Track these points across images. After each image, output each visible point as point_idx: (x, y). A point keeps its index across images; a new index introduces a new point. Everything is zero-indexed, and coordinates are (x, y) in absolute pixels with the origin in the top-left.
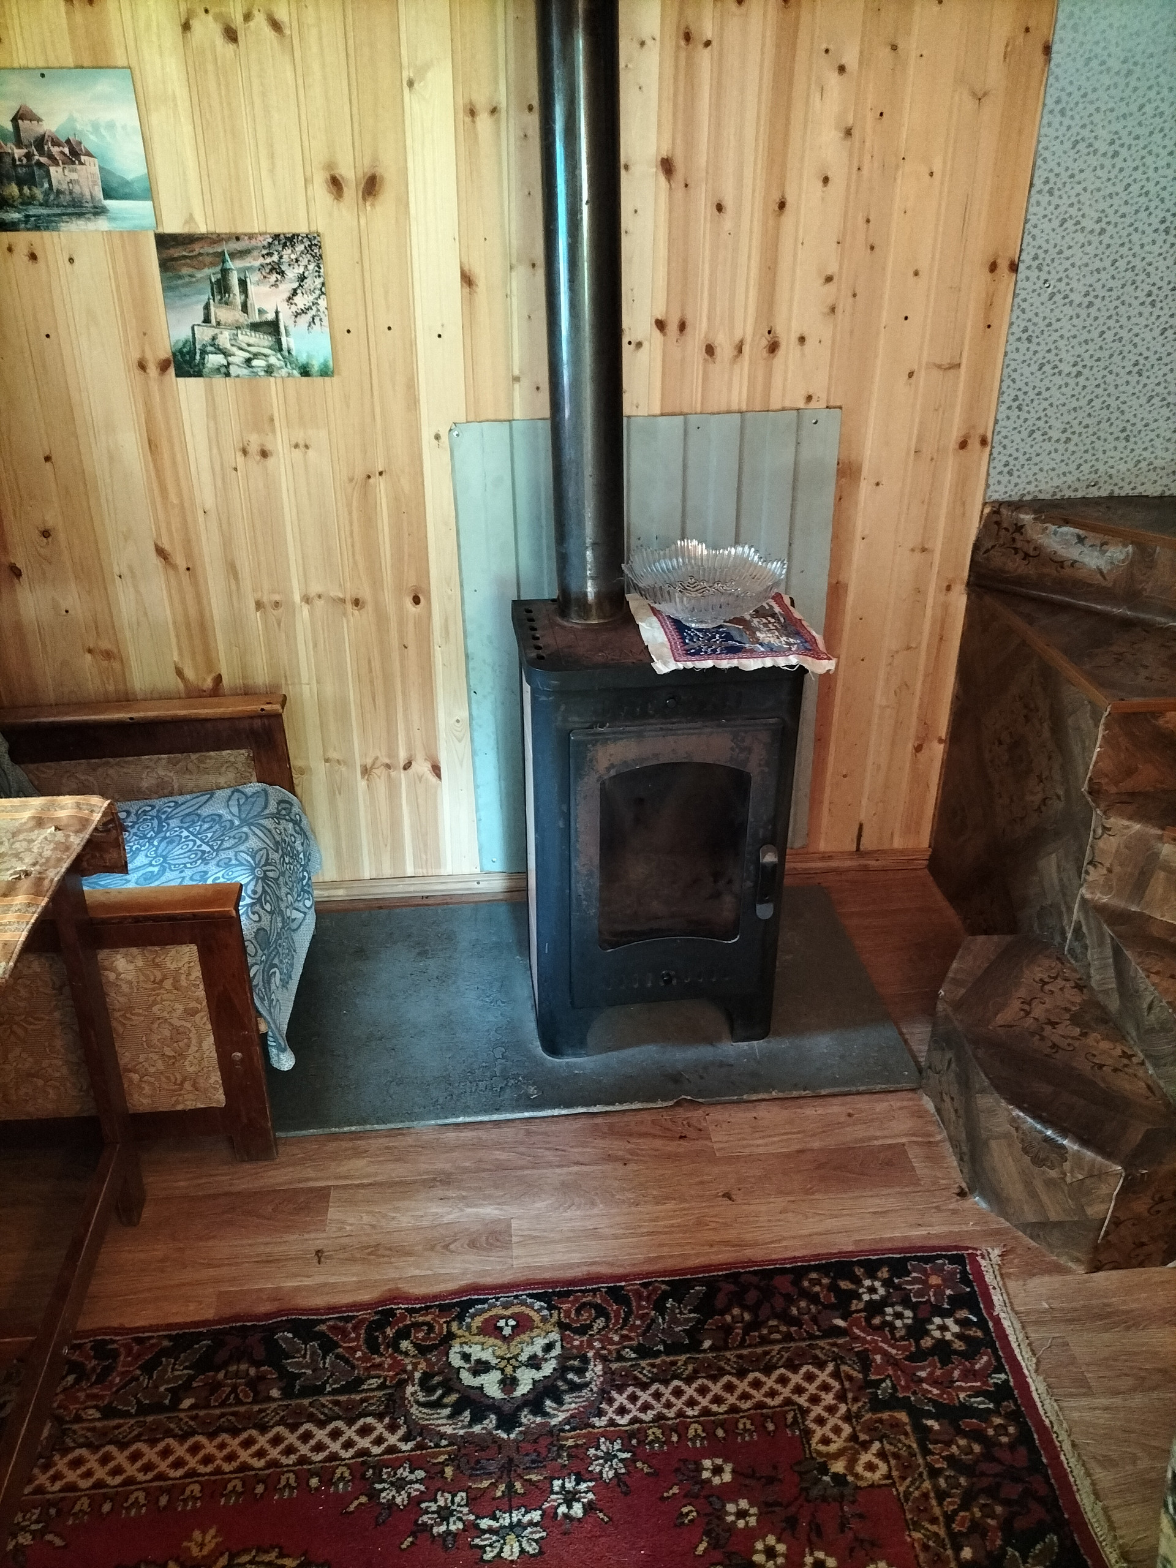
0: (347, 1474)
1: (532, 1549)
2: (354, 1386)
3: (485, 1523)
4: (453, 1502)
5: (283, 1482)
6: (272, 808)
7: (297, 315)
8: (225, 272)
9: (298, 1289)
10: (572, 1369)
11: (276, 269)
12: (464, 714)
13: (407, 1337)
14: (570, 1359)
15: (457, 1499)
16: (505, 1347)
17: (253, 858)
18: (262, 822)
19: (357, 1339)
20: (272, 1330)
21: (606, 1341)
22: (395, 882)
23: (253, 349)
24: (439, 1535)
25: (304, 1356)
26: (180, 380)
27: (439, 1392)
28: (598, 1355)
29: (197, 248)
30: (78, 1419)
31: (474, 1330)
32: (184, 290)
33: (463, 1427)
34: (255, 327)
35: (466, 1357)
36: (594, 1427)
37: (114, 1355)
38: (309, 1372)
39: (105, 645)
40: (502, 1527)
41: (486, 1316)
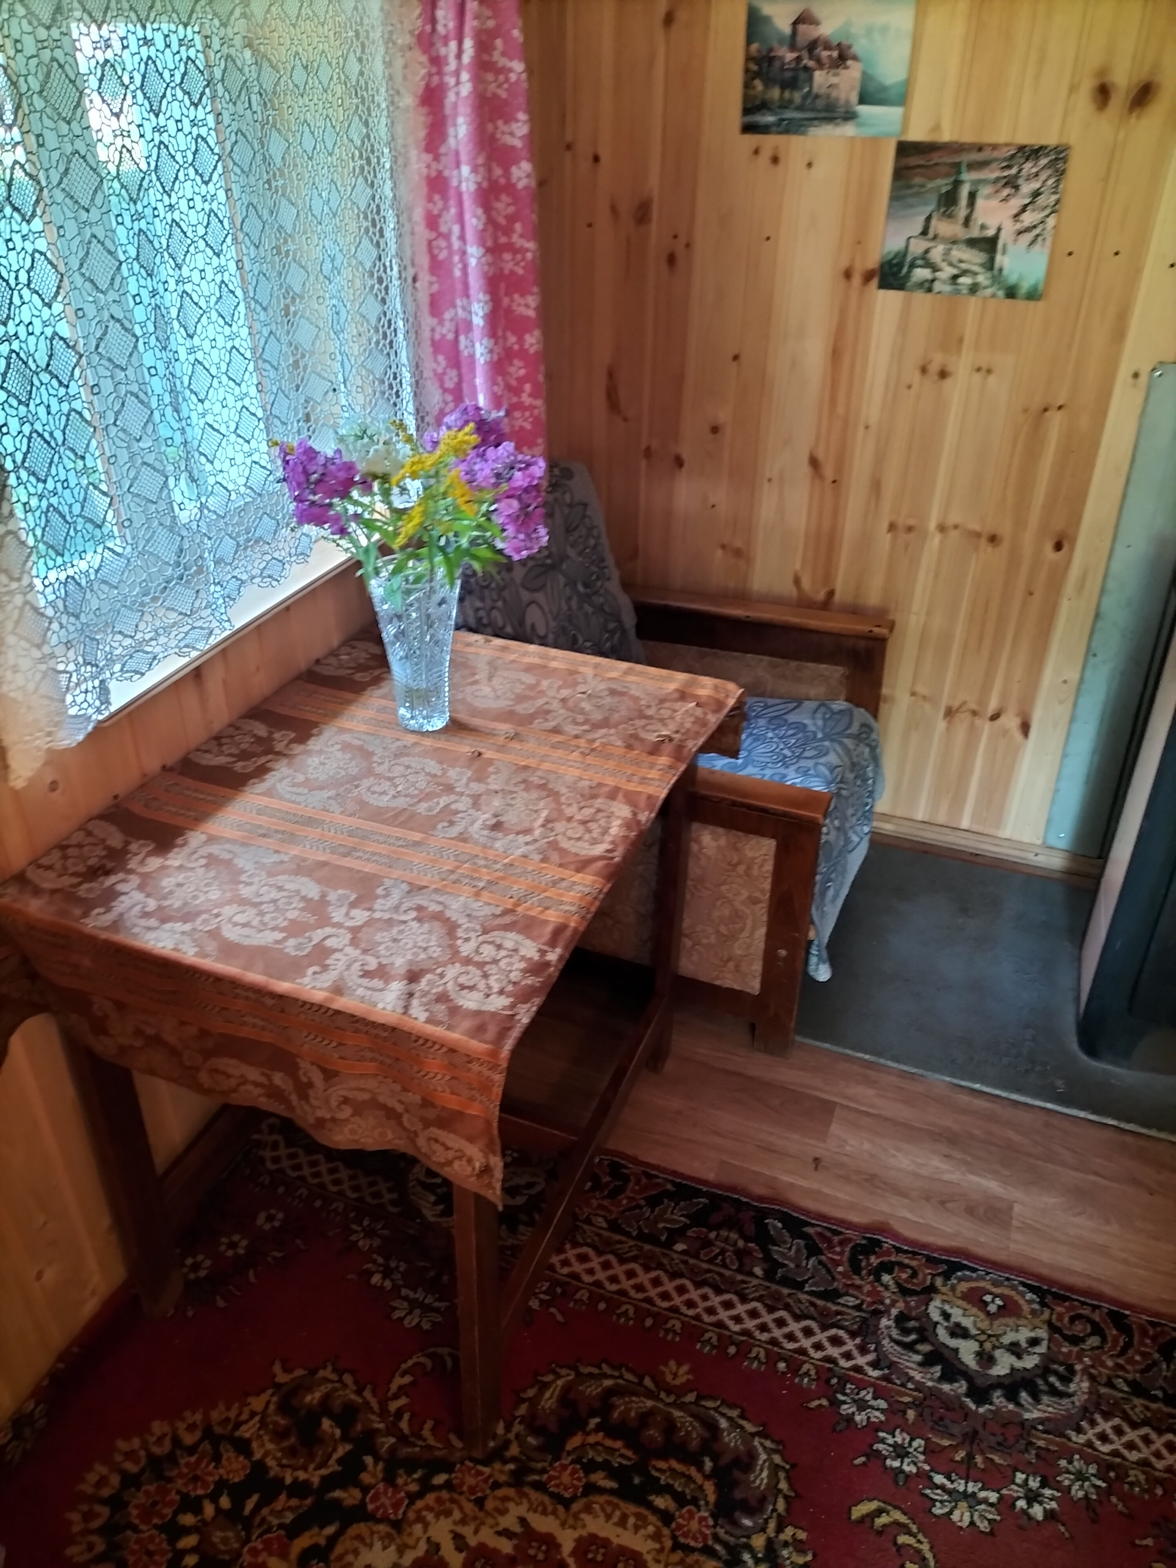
0: (813, 1372)
1: (983, 1526)
2: (832, 1295)
3: (939, 1479)
4: (910, 1445)
5: (753, 1355)
6: (854, 729)
7: (1020, 233)
8: (957, 184)
9: (792, 1185)
10: (1055, 1373)
11: (1012, 183)
12: (1074, 676)
13: (890, 1272)
14: (1054, 1362)
15: (915, 1444)
16: (987, 1323)
17: (831, 772)
18: (846, 741)
19: (841, 1253)
20: (764, 1214)
21: (1098, 1362)
22: (948, 831)
23: (964, 266)
24: (892, 1468)
25: (790, 1249)
26: (882, 292)
27: (913, 1337)
28: (1085, 1371)
29: (936, 158)
30: (588, 1221)
31: (958, 1293)
32: (910, 200)
33: (931, 1379)
34: (972, 243)
35: (946, 1316)
36: (1070, 1440)
37: (626, 1179)
38: (792, 1265)
39: (738, 543)
40: (955, 1491)
41: (973, 1284)
